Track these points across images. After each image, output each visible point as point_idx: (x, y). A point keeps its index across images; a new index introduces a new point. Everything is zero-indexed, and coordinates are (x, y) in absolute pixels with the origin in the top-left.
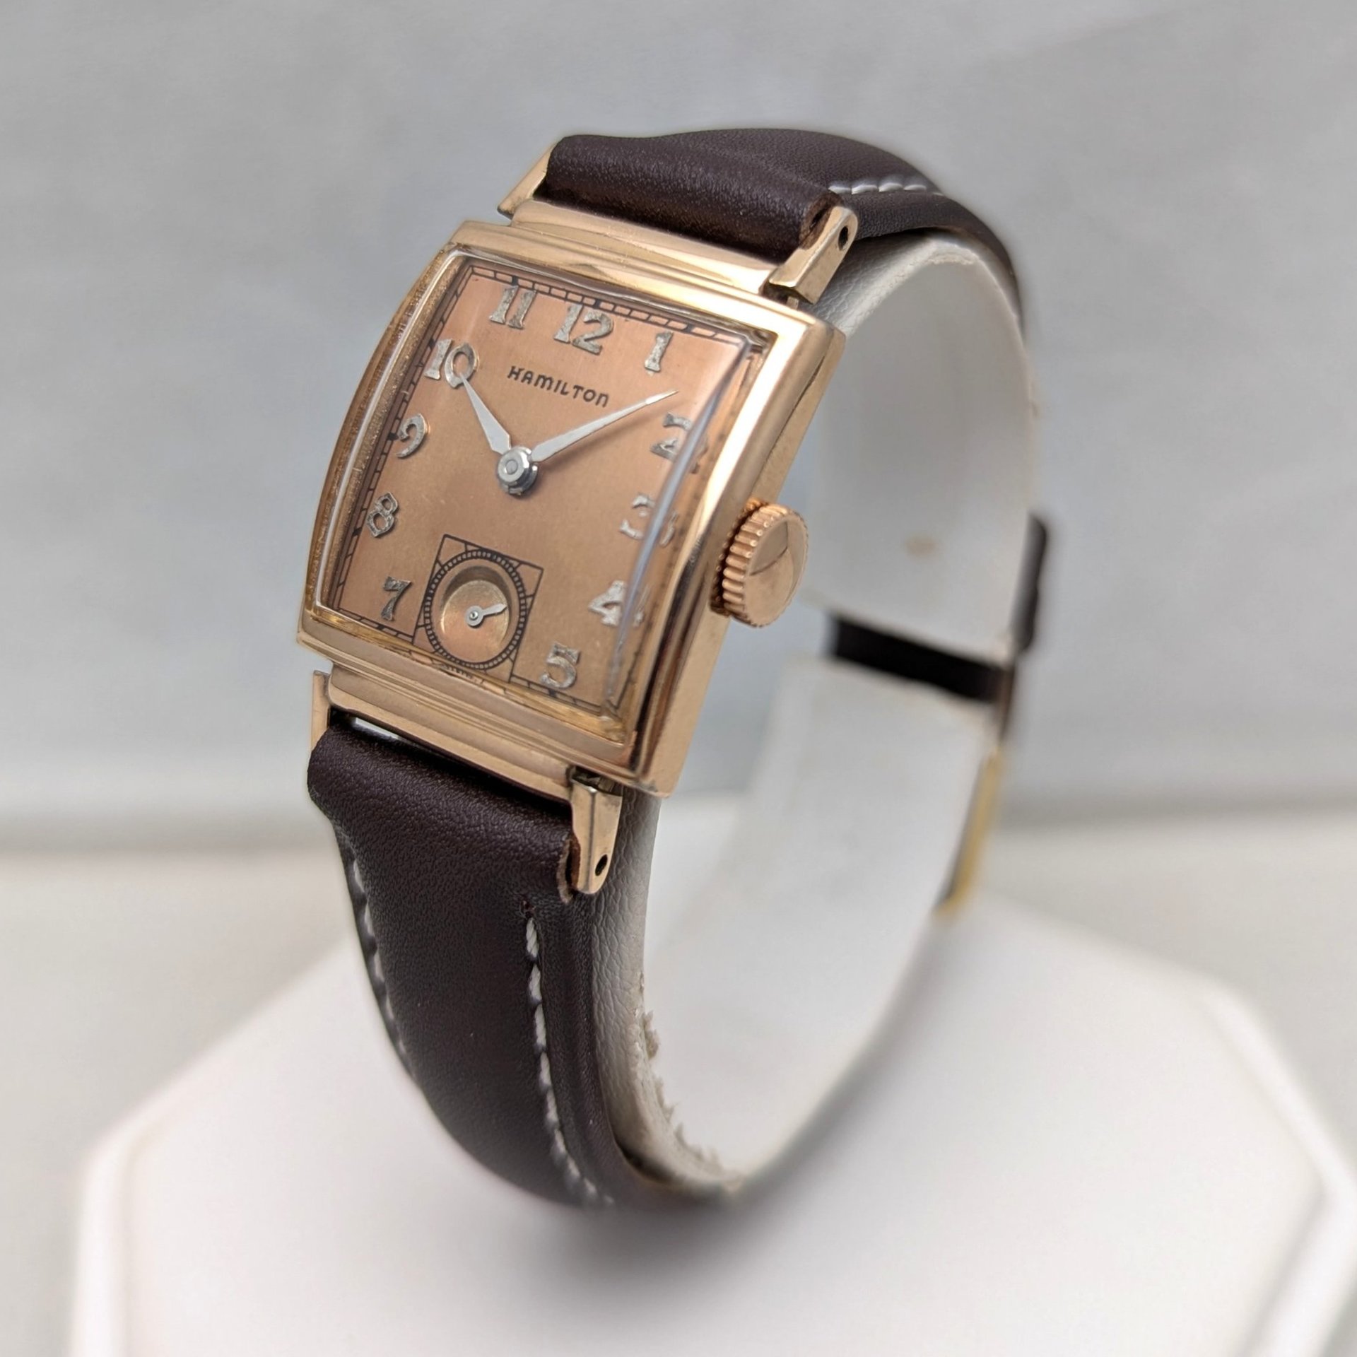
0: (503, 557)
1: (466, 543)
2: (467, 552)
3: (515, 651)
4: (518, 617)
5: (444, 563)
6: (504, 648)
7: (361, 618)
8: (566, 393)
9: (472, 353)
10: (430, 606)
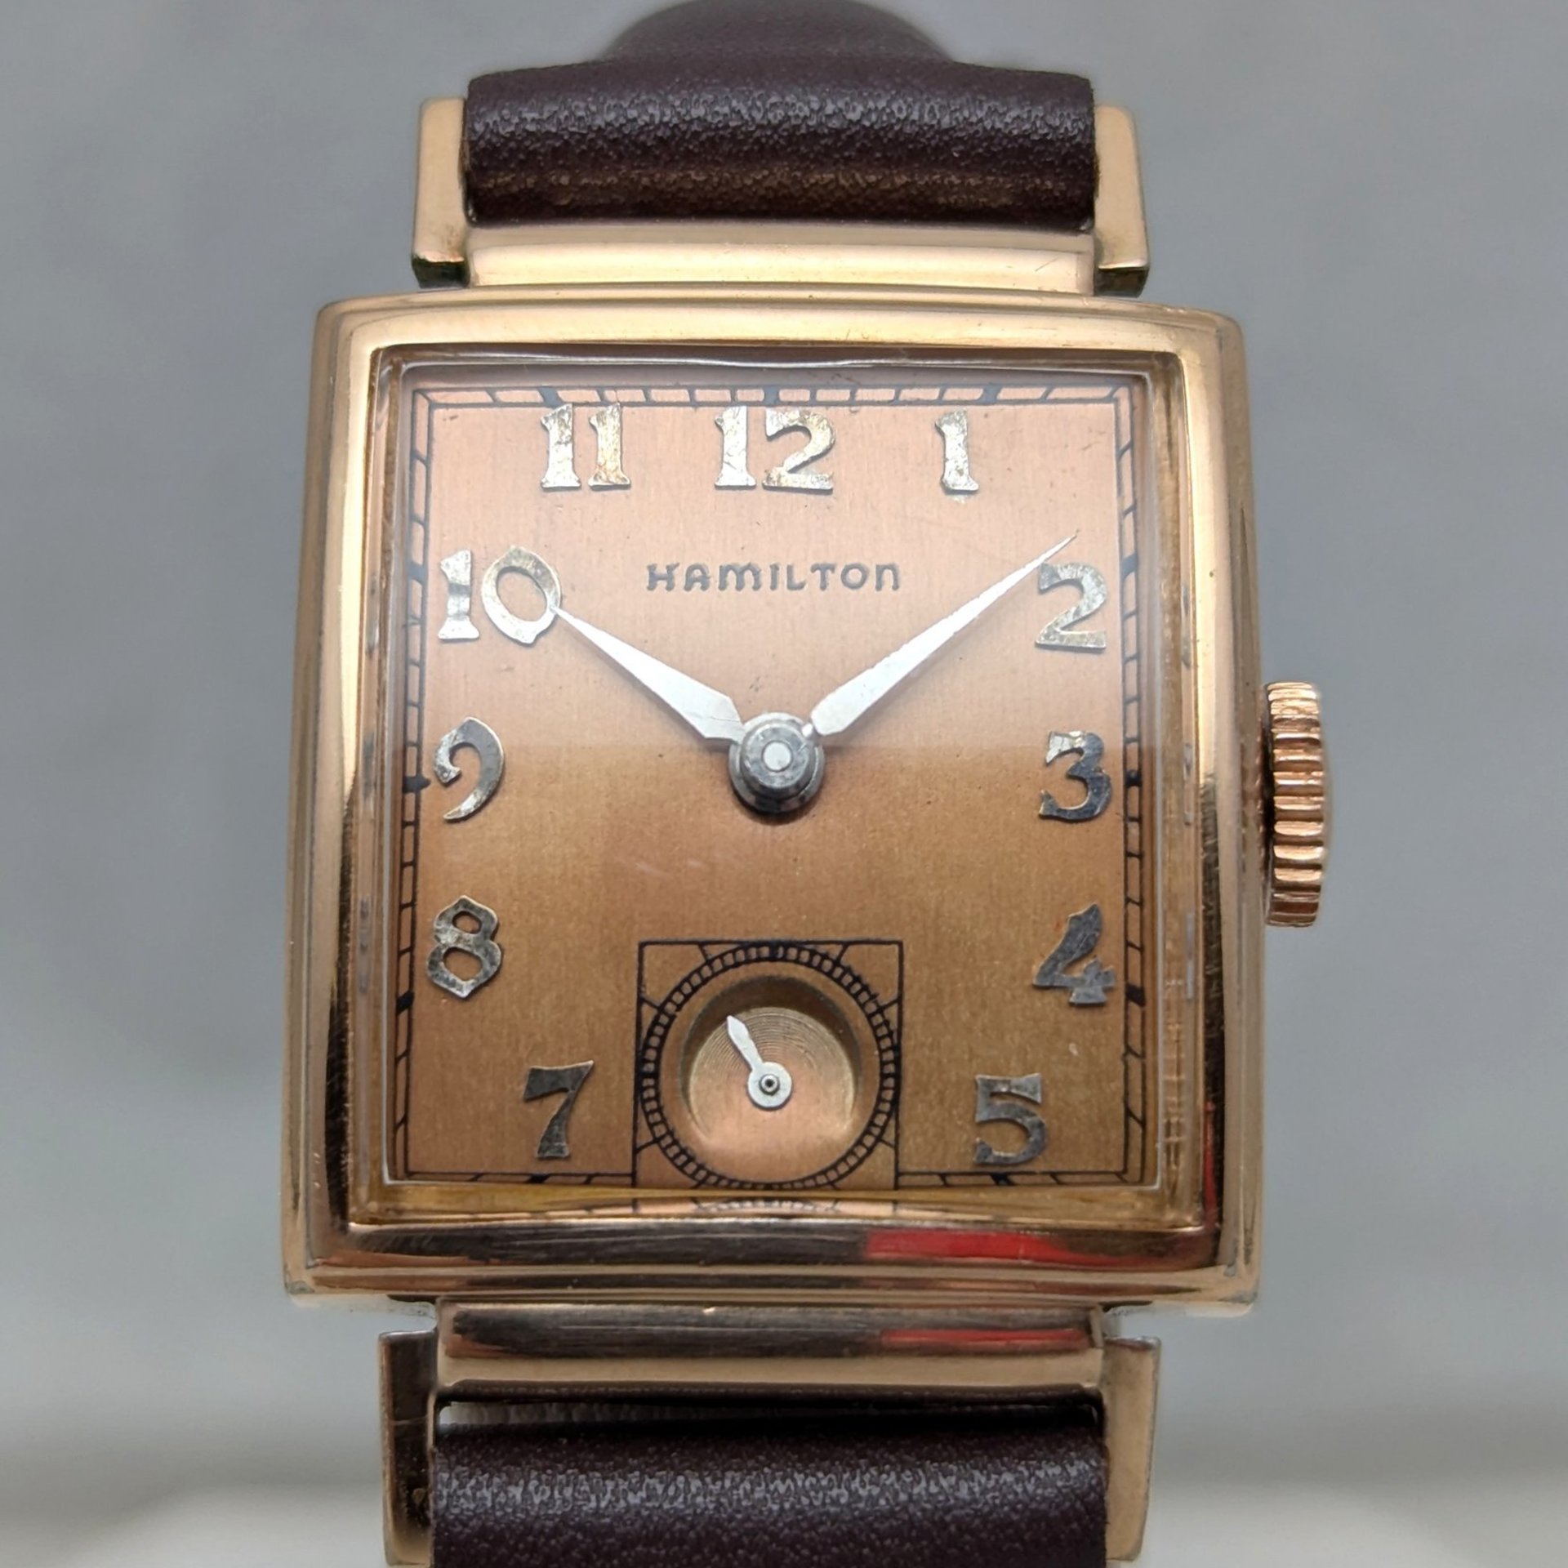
0: (799, 946)
1: (702, 944)
2: (709, 961)
3: (892, 1122)
4: (877, 1053)
5: (662, 1001)
6: (863, 1125)
7: (476, 1177)
8: (801, 586)
9: (538, 564)
10: (657, 1098)
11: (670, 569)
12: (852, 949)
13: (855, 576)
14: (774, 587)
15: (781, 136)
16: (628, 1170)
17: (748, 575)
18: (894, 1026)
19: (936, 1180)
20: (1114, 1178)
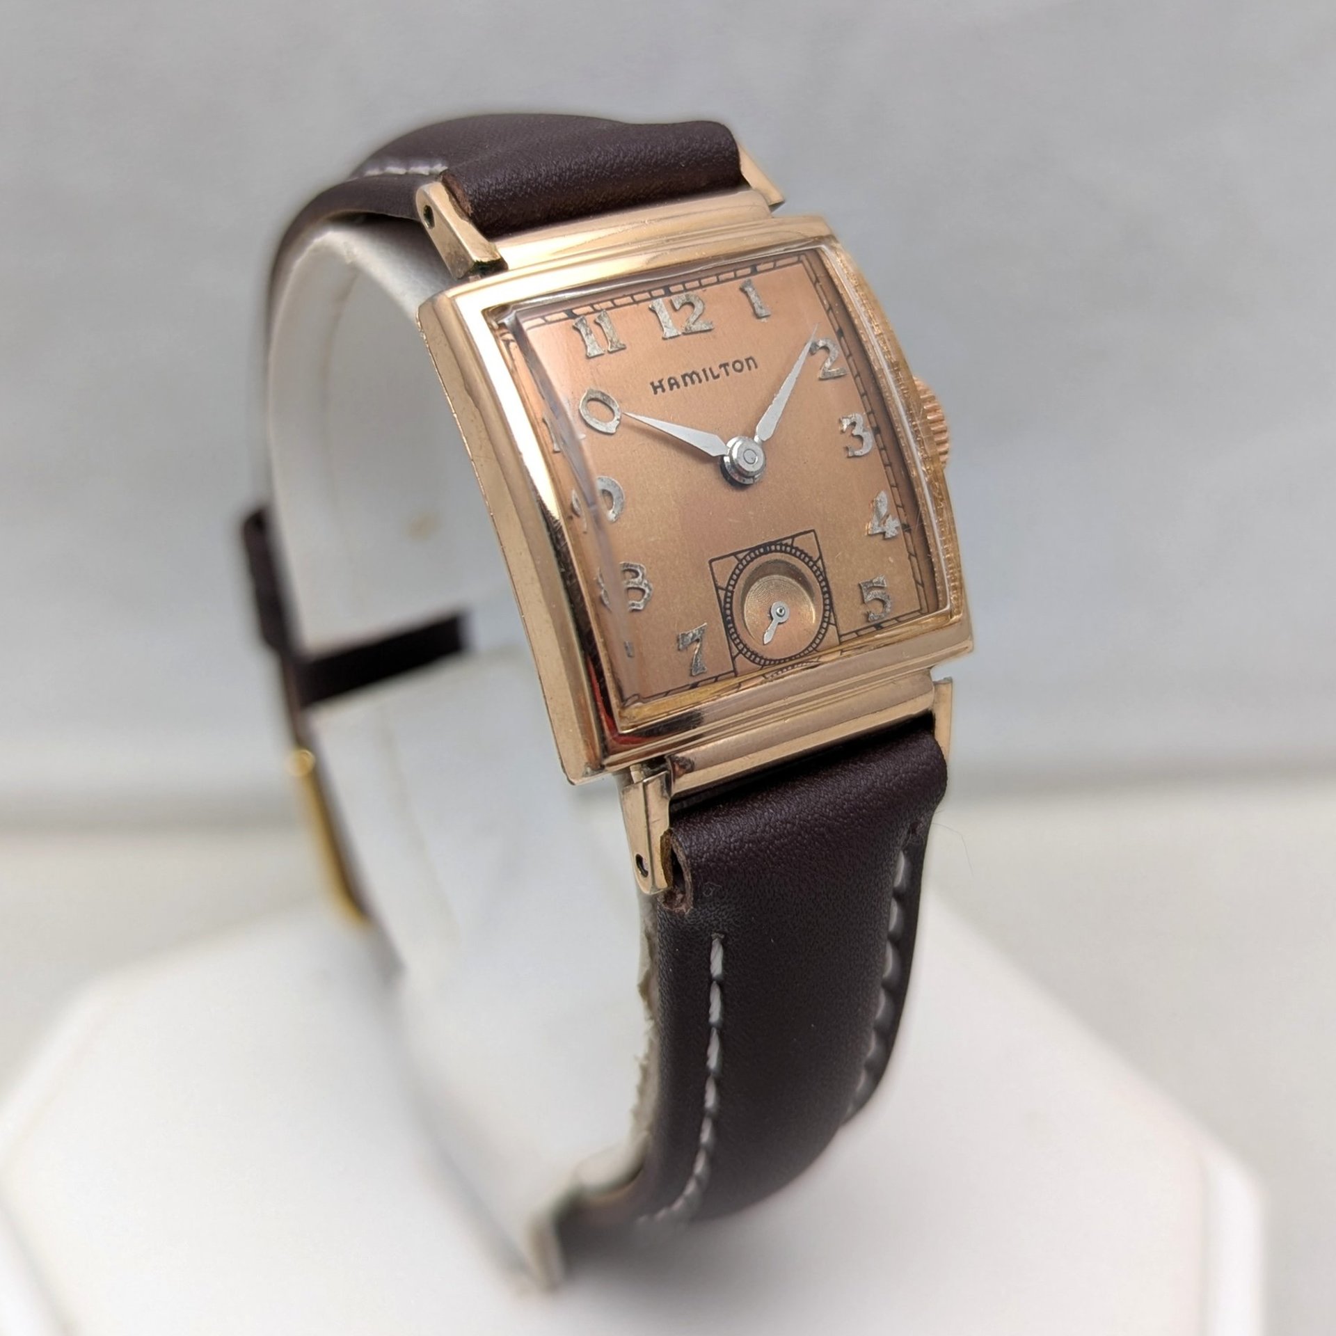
0: (775, 543)
1: (735, 554)
2: (740, 561)
3: (832, 614)
4: (818, 584)
5: (726, 586)
6: (820, 619)
7: (667, 693)
8: (718, 376)
9: (603, 394)
10: (736, 632)
11: (660, 382)
12: (796, 539)
13: (738, 366)
14: (707, 379)
15: (607, 171)
16: (732, 669)
17: (694, 376)
18: (822, 569)
19: (854, 635)
20: (918, 614)
